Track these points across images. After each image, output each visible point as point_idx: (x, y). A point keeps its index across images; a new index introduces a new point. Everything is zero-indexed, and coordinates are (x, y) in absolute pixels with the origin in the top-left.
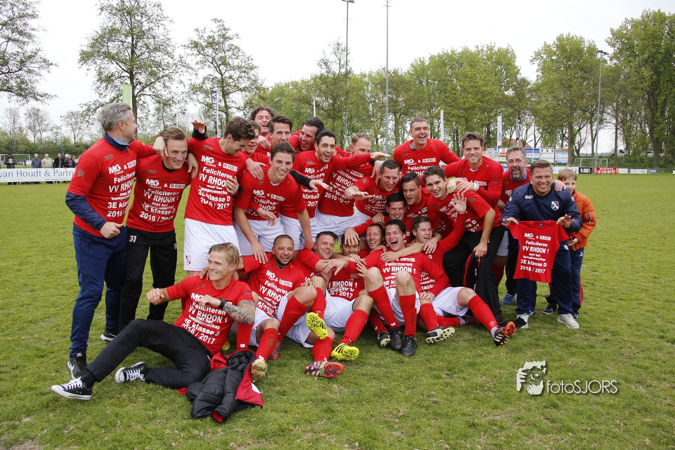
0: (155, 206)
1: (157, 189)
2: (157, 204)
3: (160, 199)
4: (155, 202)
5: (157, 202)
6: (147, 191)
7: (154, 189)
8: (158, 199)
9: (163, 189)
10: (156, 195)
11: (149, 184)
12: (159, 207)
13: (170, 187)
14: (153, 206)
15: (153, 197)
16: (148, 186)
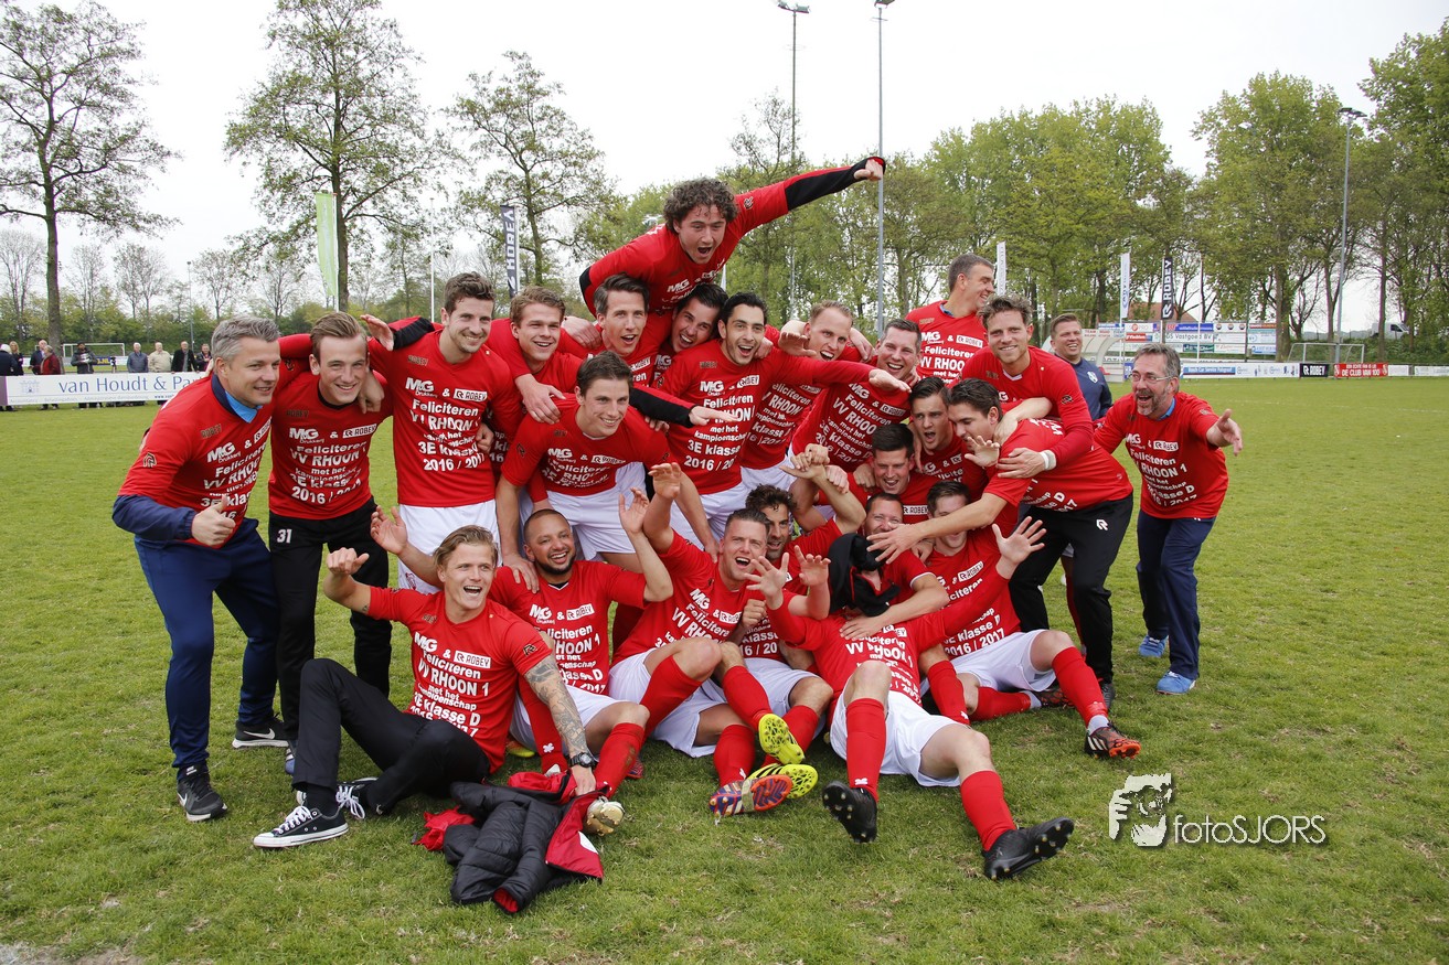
0: (318, 476)
1: (317, 445)
2: (323, 472)
3: (325, 460)
4: (317, 467)
5: (321, 468)
6: (295, 450)
7: (311, 446)
8: (321, 461)
9: (329, 443)
10: (317, 454)
11: (297, 437)
12: (328, 477)
13: (345, 437)
14: (314, 475)
15: (310, 458)
16: (296, 442)
